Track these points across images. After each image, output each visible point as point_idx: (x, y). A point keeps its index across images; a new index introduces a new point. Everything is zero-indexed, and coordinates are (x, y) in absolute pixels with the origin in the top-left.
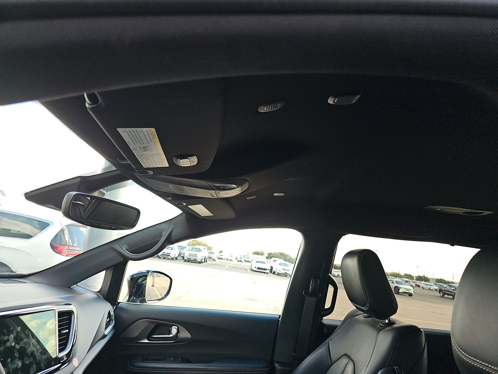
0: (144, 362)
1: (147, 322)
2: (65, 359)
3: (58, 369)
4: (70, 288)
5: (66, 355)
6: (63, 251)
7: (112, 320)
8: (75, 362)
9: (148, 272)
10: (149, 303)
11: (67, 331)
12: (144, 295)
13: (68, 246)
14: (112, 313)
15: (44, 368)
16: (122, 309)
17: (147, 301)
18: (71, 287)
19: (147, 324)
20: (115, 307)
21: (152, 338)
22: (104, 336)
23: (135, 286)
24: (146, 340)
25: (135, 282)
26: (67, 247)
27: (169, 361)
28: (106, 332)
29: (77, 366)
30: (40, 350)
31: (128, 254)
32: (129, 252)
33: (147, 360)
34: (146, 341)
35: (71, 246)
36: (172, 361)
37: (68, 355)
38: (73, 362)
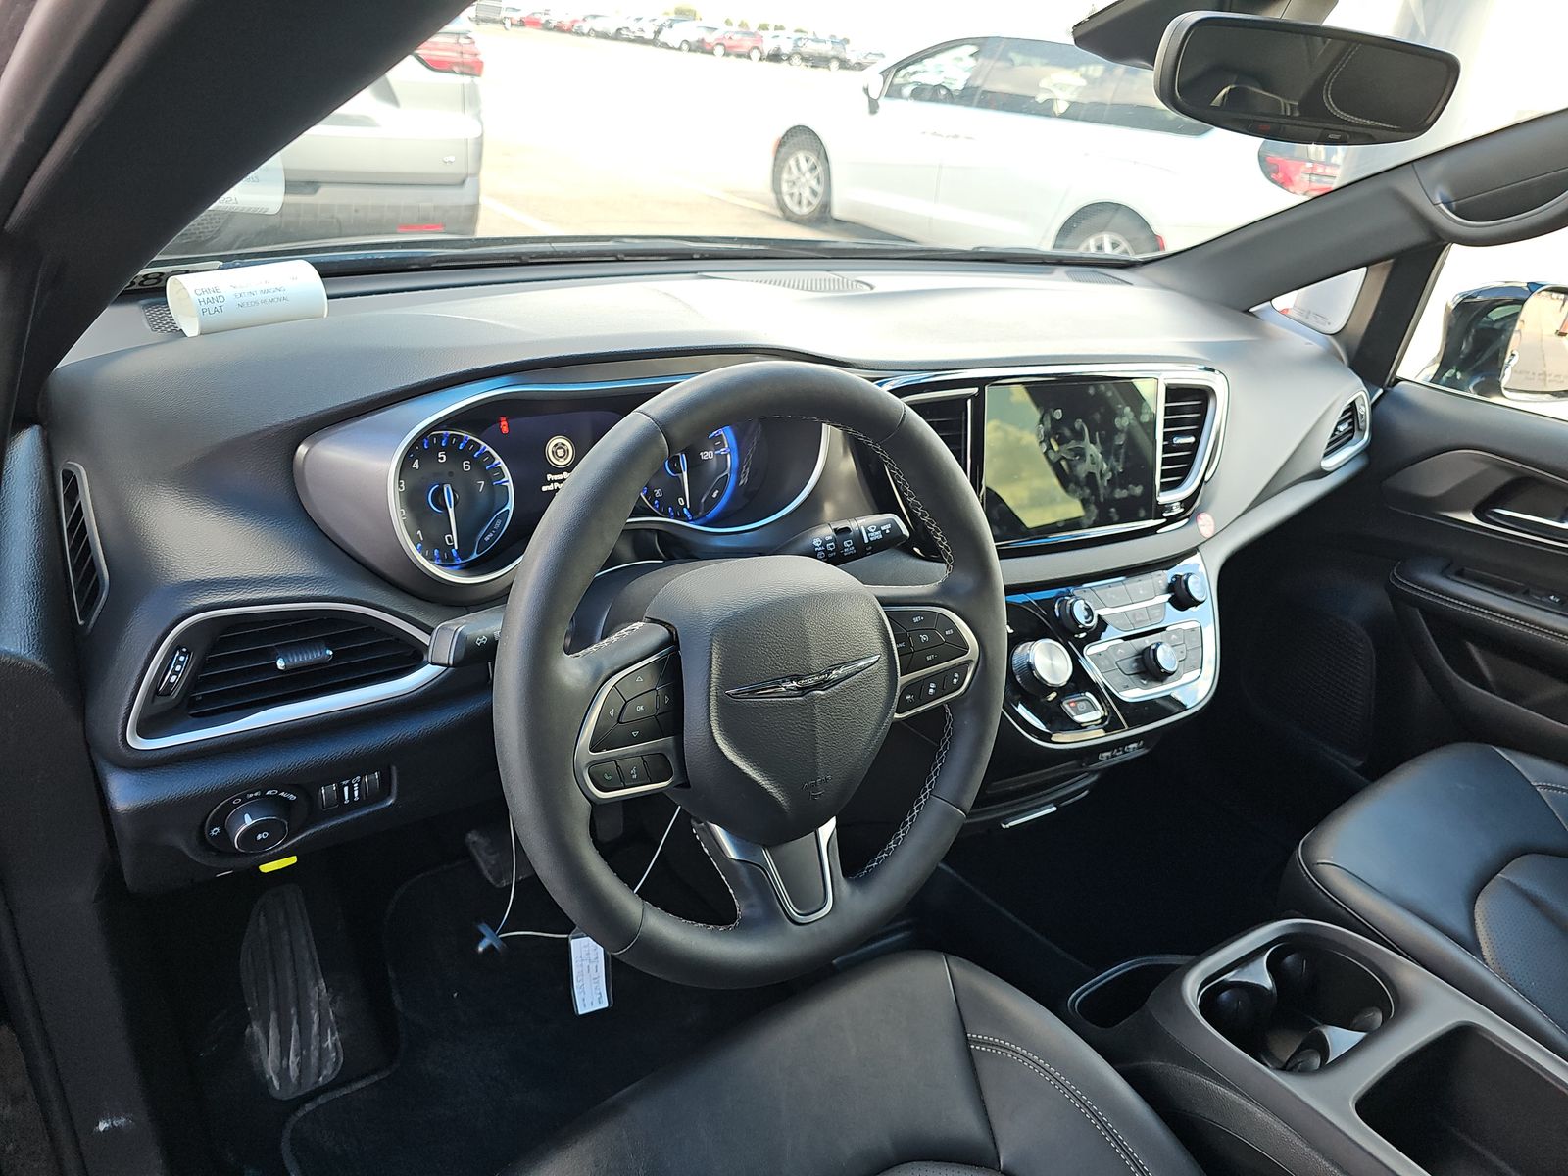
0: (1449, 578)
1: (1484, 460)
2: (1177, 510)
3: (1153, 531)
4: (1247, 311)
5: (1181, 501)
6: (1296, 179)
7: (1359, 430)
8: (1206, 524)
9: (1533, 287)
10: (1510, 399)
11: (1191, 439)
12: (1500, 367)
13: (1311, 161)
14: (1364, 410)
15: (1116, 519)
16: (1403, 403)
17: (1506, 389)
18: (1252, 310)
19: (1483, 467)
20: (1381, 391)
21: (1489, 514)
22: (1321, 474)
23: (1473, 331)
24: (1471, 514)
25: (1473, 319)
26: (1309, 165)
27: (1541, 602)
28: (1328, 463)
29: (1211, 535)
30: (1109, 476)
31: (1447, 219)
32: (1454, 213)
33: (1461, 574)
34: (1471, 519)
35: (1321, 163)
36: (1553, 604)
37: (1188, 503)
38: (1200, 522)
